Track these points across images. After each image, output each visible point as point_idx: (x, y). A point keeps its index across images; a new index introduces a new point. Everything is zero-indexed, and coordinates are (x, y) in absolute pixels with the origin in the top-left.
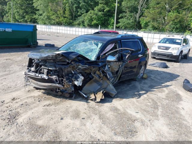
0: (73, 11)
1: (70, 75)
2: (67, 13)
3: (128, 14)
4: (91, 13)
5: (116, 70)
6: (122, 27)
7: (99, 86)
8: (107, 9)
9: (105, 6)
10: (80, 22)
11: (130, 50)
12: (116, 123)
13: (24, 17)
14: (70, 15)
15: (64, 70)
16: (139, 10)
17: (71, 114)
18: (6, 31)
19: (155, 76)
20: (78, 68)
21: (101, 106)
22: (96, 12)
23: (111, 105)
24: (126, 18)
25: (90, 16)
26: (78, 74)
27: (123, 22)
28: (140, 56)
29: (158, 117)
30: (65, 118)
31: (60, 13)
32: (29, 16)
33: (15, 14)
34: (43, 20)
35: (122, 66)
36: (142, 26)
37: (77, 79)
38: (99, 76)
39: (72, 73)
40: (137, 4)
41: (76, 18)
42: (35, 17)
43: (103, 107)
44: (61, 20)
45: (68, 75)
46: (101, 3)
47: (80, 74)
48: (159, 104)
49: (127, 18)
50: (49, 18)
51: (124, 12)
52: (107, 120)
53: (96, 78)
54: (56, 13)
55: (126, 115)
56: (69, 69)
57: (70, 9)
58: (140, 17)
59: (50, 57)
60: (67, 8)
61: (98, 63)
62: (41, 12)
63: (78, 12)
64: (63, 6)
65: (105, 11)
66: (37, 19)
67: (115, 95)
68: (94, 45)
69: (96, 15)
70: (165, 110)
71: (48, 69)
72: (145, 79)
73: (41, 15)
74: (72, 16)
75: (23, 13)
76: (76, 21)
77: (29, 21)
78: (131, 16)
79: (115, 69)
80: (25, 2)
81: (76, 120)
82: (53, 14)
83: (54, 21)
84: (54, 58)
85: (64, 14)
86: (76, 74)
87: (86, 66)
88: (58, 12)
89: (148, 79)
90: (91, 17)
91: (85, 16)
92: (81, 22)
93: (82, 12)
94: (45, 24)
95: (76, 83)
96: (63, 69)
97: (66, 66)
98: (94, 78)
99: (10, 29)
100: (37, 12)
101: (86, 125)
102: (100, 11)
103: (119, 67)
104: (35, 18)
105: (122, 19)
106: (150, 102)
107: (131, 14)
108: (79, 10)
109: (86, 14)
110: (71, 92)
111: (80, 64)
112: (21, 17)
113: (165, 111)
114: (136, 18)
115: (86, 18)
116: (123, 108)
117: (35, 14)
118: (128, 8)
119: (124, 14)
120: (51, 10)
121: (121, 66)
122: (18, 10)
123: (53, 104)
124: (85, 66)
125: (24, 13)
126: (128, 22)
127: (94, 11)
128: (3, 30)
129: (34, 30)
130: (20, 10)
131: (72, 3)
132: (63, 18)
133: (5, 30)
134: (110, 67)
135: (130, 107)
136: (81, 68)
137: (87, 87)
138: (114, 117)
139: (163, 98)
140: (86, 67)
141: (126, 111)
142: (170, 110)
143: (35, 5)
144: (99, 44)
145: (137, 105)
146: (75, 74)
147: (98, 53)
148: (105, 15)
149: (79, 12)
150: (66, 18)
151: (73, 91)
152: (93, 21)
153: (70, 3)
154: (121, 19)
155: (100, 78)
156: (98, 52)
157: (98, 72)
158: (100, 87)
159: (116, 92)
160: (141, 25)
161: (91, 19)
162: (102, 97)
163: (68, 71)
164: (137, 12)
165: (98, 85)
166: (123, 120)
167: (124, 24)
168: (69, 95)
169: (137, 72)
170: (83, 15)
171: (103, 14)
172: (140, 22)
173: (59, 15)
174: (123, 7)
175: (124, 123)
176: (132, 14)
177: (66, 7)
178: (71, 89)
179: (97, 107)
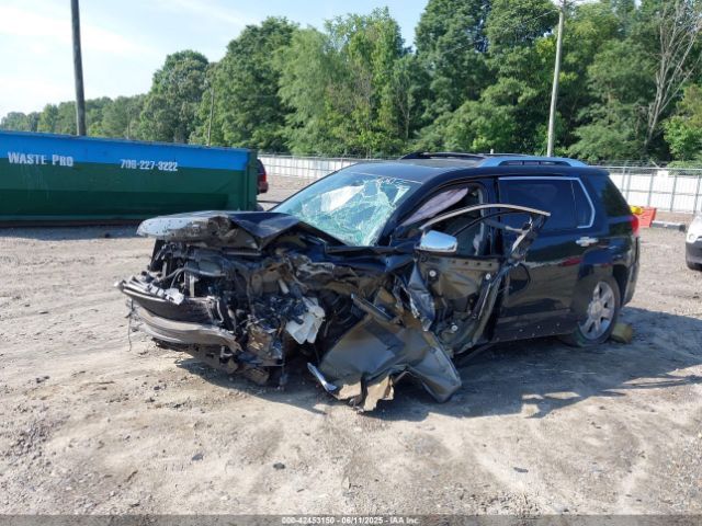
0: (406, 108)
1: (273, 299)
2: (385, 113)
3: (613, 107)
4: (468, 111)
5: (467, 291)
6: (588, 156)
7: (390, 352)
8: (528, 93)
9: (523, 84)
10: (427, 143)
11: (532, 214)
12: (402, 499)
13: (247, 135)
14: (394, 122)
15: (248, 280)
16: (659, 91)
17: (243, 443)
18: (160, 169)
19: (676, 335)
20: (298, 274)
21: (374, 429)
22: (487, 105)
23: (417, 431)
24: (606, 121)
25: (464, 121)
26: (304, 299)
27: (592, 137)
28: (585, 241)
29: (614, 501)
30: (215, 454)
31: (362, 118)
32: (262, 131)
33: (220, 126)
34: (304, 141)
35: (493, 276)
36: (674, 149)
37: (295, 314)
38: (388, 311)
39: (280, 293)
40: (649, 68)
41: (415, 132)
42: (279, 132)
43: (379, 433)
44: (362, 138)
45: (264, 297)
46: (504, 75)
47: (315, 300)
48: (645, 447)
49: (610, 122)
50: (324, 134)
51: (598, 100)
52: (373, 484)
53: (373, 316)
54: (349, 116)
55: (465, 475)
56: (270, 276)
57: (394, 101)
58: (663, 116)
59: (191, 231)
60: (386, 98)
61: (378, 257)
62: (300, 117)
63: (423, 110)
64: (373, 92)
65: (520, 99)
66: (287, 139)
67: (455, 393)
68: (379, 192)
69: (488, 115)
70: (662, 477)
71: (199, 276)
72: (620, 342)
73: (301, 125)
74: (400, 124)
75: (246, 122)
76: (414, 141)
77: (262, 147)
78: (626, 112)
79: (460, 288)
80: (255, 87)
81: (249, 468)
82: (339, 122)
83: (340, 146)
84: (206, 234)
85: (374, 119)
86: (295, 298)
87: (328, 264)
88: (356, 114)
89: (637, 344)
90: (470, 123)
91: (445, 121)
92: (431, 144)
93: (439, 110)
94: (311, 154)
95: (293, 329)
96: (244, 274)
97: (255, 265)
98: (368, 318)
99: (171, 164)
100: (287, 117)
101: (277, 491)
102: (500, 101)
103: (480, 282)
104: (280, 136)
105: (588, 128)
106: (599, 437)
107: (626, 107)
108: (425, 102)
109: (450, 114)
110: (273, 364)
111: (304, 257)
112: (239, 136)
113: (659, 480)
114: (647, 122)
115: (449, 129)
116: (467, 445)
117: (284, 124)
118: (615, 83)
119: (595, 109)
120: (333, 108)
121: (488, 277)
122: (232, 113)
123: (198, 402)
124: (323, 267)
125: (248, 122)
126: (614, 139)
127: (481, 102)
128: (150, 166)
129: (249, 167)
130: (236, 113)
131: (401, 82)
132: (369, 133)
133: (156, 168)
134: (437, 277)
135: (498, 448)
136: (309, 274)
137: (340, 351)
138: (406, 474)
139: (675, 426)
140: (327, 269)
141: (472, 457)
142: (688, 479)
143: (283, 94)
144: (400, 188)
145: (533, 441)
146: (291, 295)
147: (385, 221)
148: (520, 115)
149: (427, 110)
150: (378, 131)
151: (279, 361)
152: (474, 136)
153: (397, 80)
154: (582, 128)
155: (393, 316)
156: (388, 216)
157: (383, 295)
158: (393, 356)
159: (458, 379)
160: (668, 145)
161: (468, 131)
162: (387, 392)
163: (264, 284)
164: (651, 98)
165: (386, 347)
166: (439, 491)
167: (595, 145)
168: (267, 377)
169: (570, 308)
170: (441, 117)
171: (511, 114)
172: (662, 134)
173: (357, 122)
174: (592, 83)
175: (439, 506)
176: (631, 107)
177: (380, 97)
178: (271, 350)
179: (359, 429)
